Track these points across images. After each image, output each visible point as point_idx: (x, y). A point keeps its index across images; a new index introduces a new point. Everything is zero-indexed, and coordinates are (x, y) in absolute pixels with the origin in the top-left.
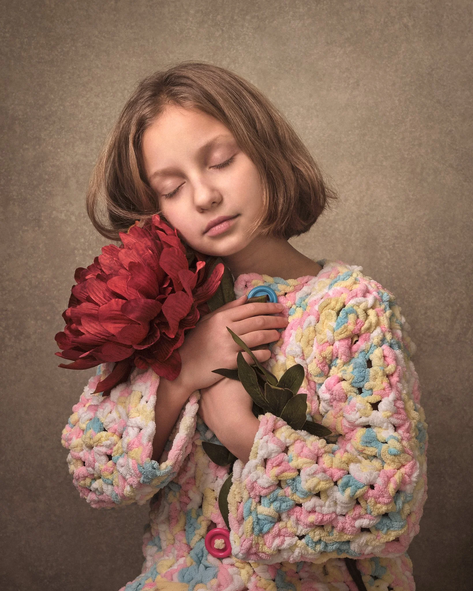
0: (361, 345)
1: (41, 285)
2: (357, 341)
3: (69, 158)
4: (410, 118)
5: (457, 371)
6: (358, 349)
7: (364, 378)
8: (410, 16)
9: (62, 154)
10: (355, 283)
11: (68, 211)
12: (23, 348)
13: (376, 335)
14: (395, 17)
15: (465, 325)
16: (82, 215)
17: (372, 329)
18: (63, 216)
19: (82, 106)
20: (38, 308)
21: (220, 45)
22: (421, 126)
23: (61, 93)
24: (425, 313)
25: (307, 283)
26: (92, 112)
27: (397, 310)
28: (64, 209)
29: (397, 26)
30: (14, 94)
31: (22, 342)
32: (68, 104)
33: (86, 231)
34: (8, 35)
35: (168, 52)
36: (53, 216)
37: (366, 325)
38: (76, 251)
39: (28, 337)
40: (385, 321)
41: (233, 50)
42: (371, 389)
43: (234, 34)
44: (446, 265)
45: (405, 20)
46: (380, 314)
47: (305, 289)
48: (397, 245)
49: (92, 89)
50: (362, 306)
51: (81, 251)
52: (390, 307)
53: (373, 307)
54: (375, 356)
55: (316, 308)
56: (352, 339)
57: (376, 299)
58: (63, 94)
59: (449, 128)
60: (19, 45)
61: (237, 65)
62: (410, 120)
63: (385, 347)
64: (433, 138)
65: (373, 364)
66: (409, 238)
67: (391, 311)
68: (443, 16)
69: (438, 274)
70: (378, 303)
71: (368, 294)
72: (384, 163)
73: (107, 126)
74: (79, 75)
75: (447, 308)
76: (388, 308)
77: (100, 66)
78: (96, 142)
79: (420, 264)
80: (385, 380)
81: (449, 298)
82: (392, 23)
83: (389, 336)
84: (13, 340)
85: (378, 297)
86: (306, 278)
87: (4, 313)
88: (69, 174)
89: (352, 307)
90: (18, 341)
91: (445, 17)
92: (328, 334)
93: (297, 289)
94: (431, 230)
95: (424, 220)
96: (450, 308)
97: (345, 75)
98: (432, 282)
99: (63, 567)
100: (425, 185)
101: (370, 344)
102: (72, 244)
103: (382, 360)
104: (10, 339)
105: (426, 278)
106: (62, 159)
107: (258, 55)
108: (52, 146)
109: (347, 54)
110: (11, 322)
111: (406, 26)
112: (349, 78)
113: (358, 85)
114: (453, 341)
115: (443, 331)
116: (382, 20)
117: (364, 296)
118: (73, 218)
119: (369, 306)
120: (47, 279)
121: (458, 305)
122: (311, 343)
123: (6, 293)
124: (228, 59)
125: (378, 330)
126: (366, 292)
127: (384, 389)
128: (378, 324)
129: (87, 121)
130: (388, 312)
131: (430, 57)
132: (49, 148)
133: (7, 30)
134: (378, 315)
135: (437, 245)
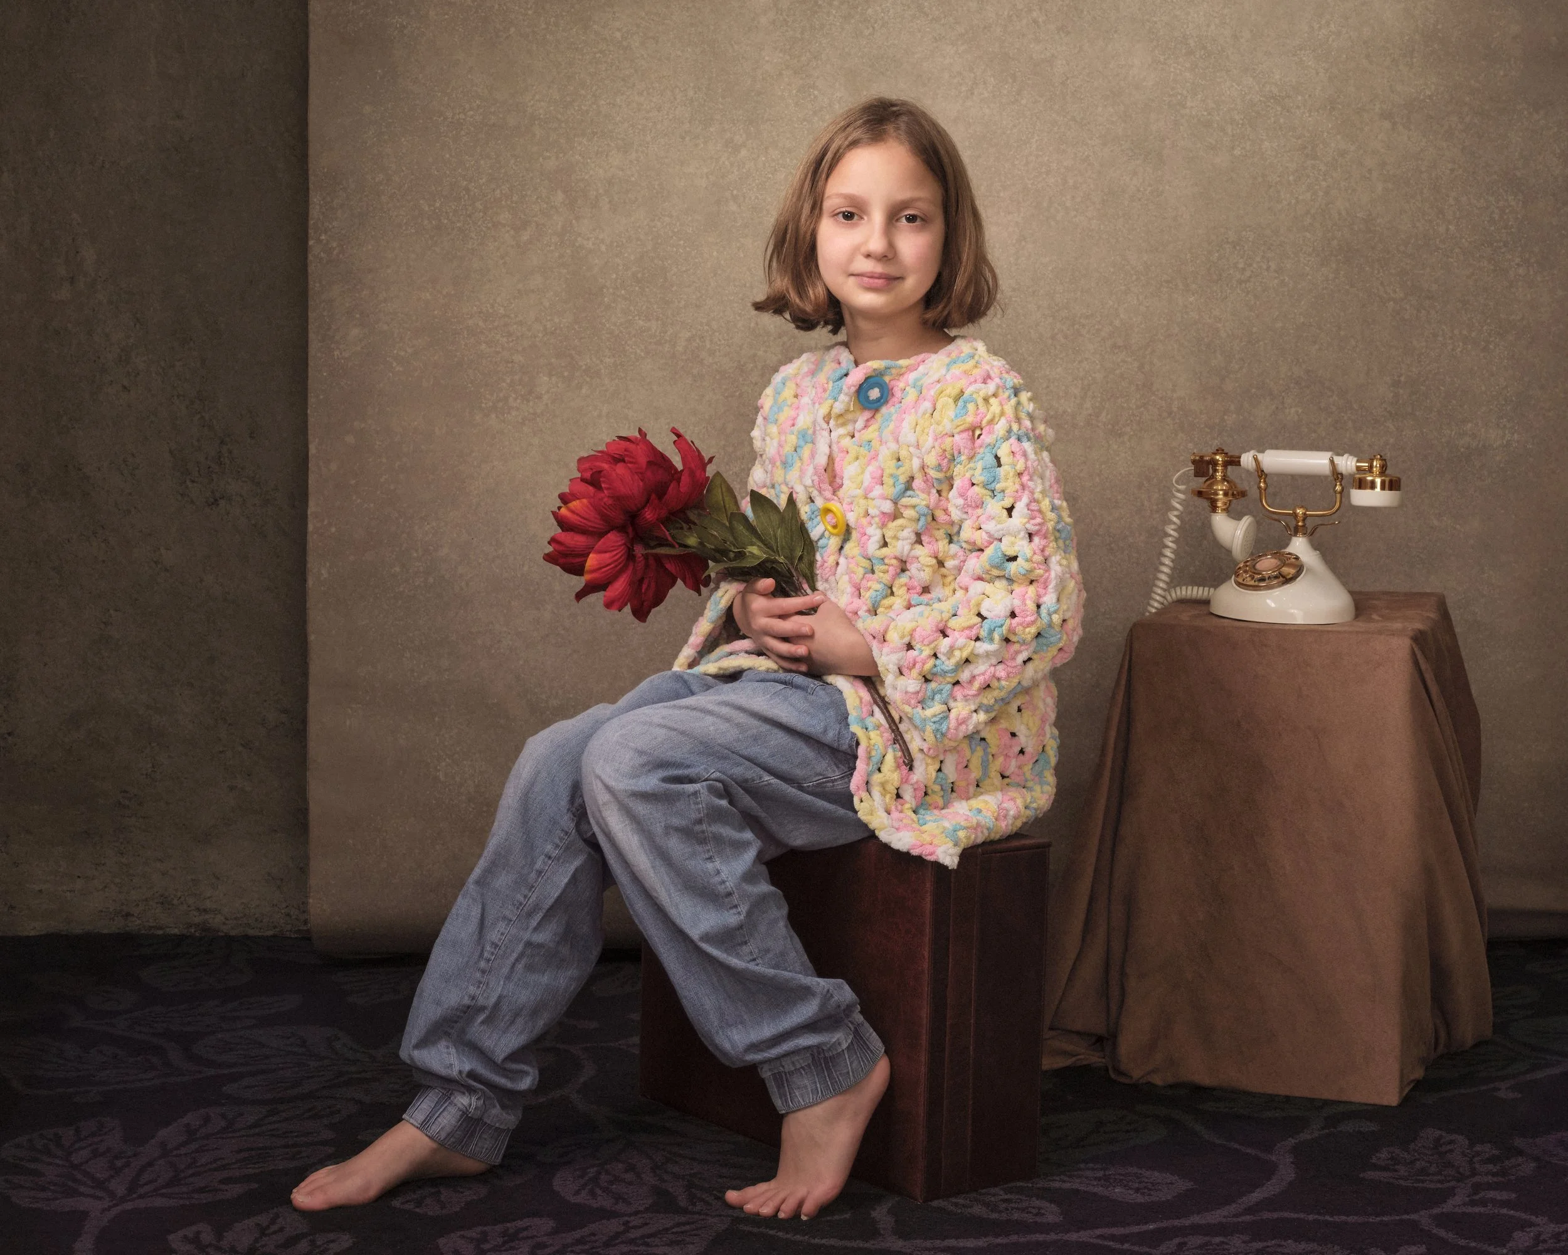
0: (987, 438)
1: (558, 332)
2: (980, 435)
3: (601, 171)
4: (1037, 138)
5: (1085, 463)
6: (983, 443)
7: (995, 479)
8: (1041, 9)
9: (593, 165)
10: (976, 367)
11: (597, 238)
12: (531, 411)
13: (1001, 427)
14: (1022, 10)
15: (1097, 404)
16: (615, 244)
17: (997, 420)
18: (590, 245)
19: (620, 107)
20: (553, 360)
21: (799, 36)
22: (1051, 149)
23: (594, 88)
24: (1048, 387)
25: (924, 361)
26: (632, 114)
27: (1024, 396)
28: (592, 235)
29: (1024, 22)
30: (535, 88)
31: (531, 404)
32: (603, 102)
33: (618, 265)
34: (530, 12)
35: (733, 42)
36: (577, 244)
37: (989, 417)
38: (605, 290)
39: (539, 397)
40: (1009, 409)
41: (816, 43)
42: (1003, 491)
43: (818, 23)
44: (1077, 326)
45: (1035, 14)
46: (1003, 403)
47: (921, 368)
48: (1014, 299)
49: (634, 85)
50: (982, 394)
51: (611, 290)
52: (1016, 395)
53: (995, 395)
54: (1003, 451)
55: (932, 392)
56: (973, 432)
57: (998, 387)
58: (596, 90)
59: (1086, 153)
60: (544, 26)
61: (819, 62)
62: (1037, 141)
63: (1013, 440)
64: (1065, 164)
65: (1002, 461)
66: (1030, 290)
67: (1016, 399)
68: (1082, 11)
69: (1066, 337)
70: (1001, 390)
71: (989, 381)
72: (1002, 195)
73: (651, 132)
74: (618, 67)
75: (1076, 382)
76: (1013, 396)
77: (645, 56)
78: (637, 151)
79: (1042, 324)
80: (1017, 480)
81: (1078, 369)
82: (1017, 17)
83: (1015, 427)
84: (518, 401)
85: (1001, 384)
86: (922, 356)
87: (510, 365)
88: (601, 191)
89: (971, 395)
90: (525, 402)
91: (1085, 13)
92: (947, 426)
93: (914, 368)
94: (1058, 281)
95: (1050, 268)
96: (1080, 382)
97: (955, 81)
98: (1058, 347)
99: (571, 696)
100: (1053, 223)
101: (995, 437)
102: (600, 280)
103: (1012, 456)
104: (515, 399)
105: (1050, 342)
106: (591, 172)
107: (847, 50)
108: (580, 155)
109: (959, 54)
110: (517, 377)
111: (1035, 21)
112: (961, 85)
113: (972, 94)
114: (1082, 424)
115: (1069, 410)
116: (1006, 13)
117: (985, 382)
118: (603, 248)
119: (990, 393)
120: (567, 324)
121: (1090, 378)
122: (926, 431)
123: (513, 340)
124: (808, 54)
125: (1003, 421)
126: (987, 379)
127: (1017, 492)
128: (1002, 414)
129: (626, 125)
130: (1014, 401)
131: (1064, 62)
132: (577, 157)
133: (529, 6)
134: (1001, 405)
135: (1065, 301)
